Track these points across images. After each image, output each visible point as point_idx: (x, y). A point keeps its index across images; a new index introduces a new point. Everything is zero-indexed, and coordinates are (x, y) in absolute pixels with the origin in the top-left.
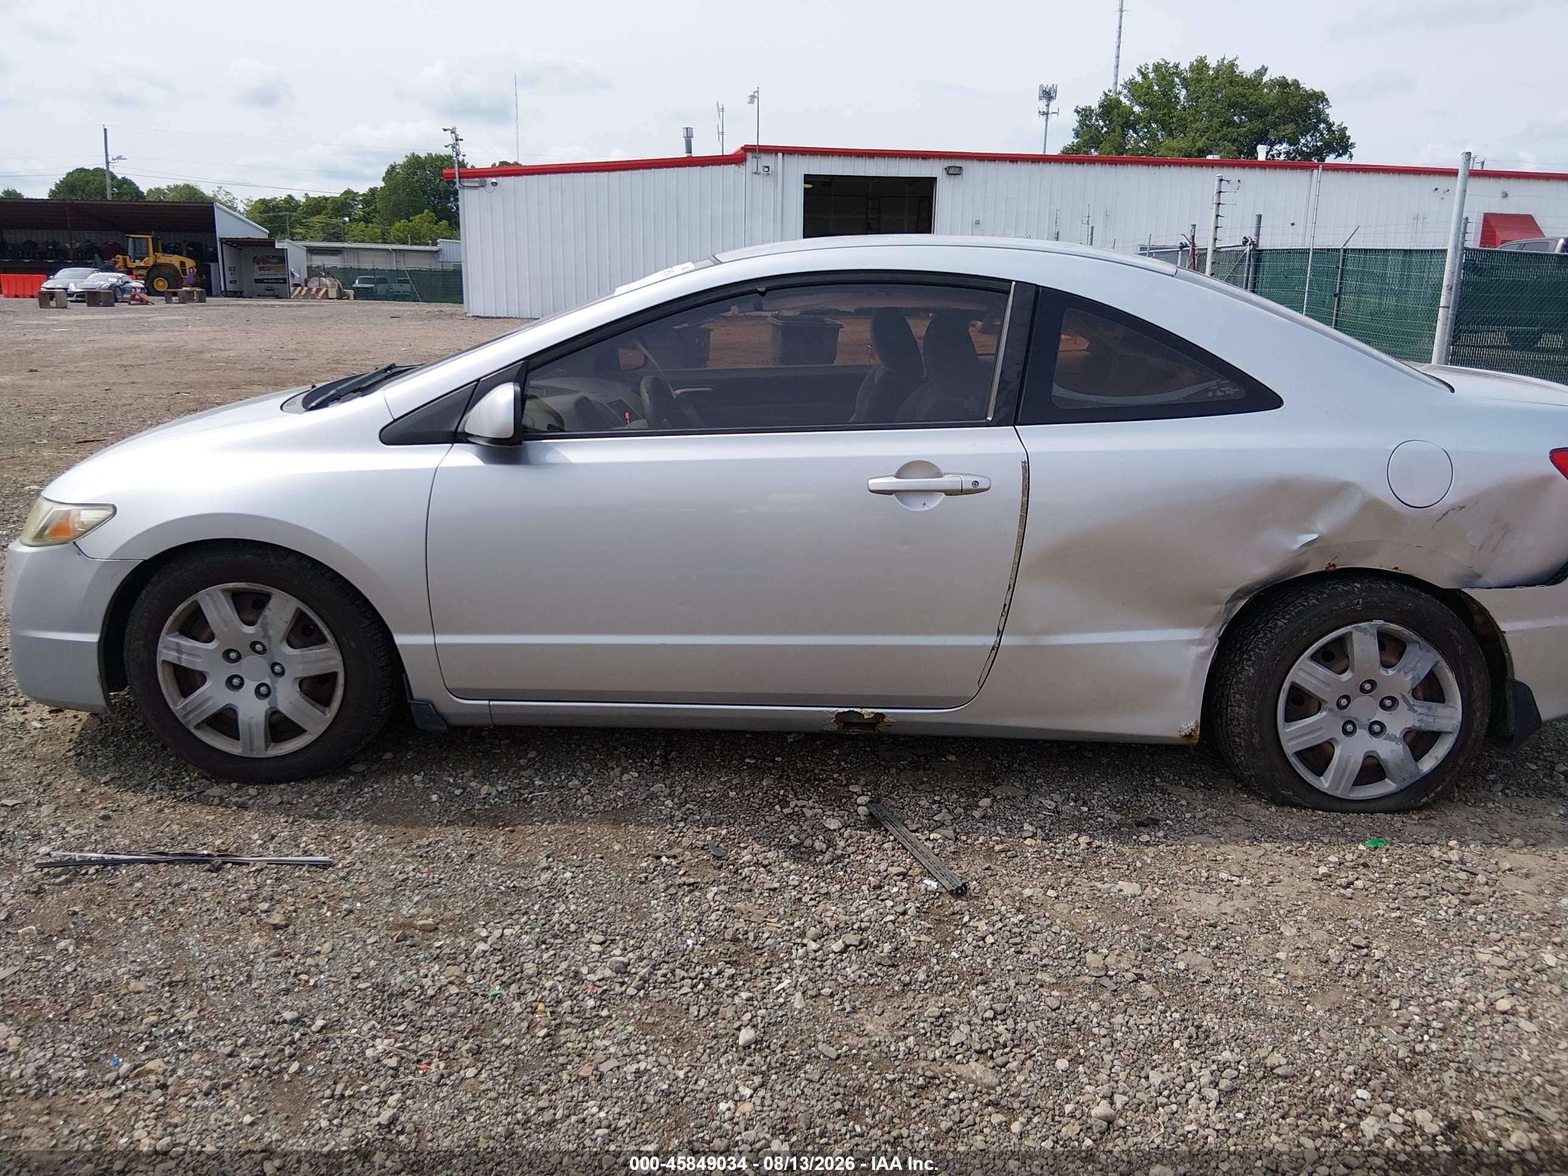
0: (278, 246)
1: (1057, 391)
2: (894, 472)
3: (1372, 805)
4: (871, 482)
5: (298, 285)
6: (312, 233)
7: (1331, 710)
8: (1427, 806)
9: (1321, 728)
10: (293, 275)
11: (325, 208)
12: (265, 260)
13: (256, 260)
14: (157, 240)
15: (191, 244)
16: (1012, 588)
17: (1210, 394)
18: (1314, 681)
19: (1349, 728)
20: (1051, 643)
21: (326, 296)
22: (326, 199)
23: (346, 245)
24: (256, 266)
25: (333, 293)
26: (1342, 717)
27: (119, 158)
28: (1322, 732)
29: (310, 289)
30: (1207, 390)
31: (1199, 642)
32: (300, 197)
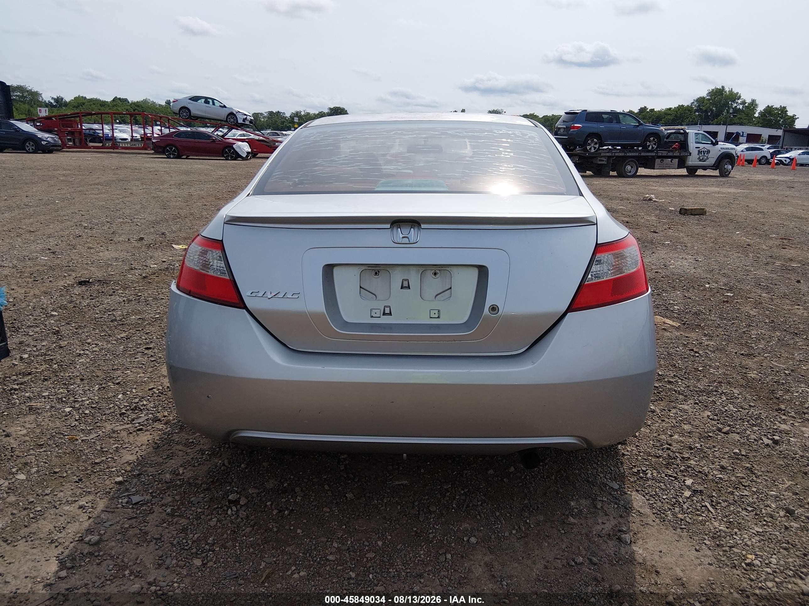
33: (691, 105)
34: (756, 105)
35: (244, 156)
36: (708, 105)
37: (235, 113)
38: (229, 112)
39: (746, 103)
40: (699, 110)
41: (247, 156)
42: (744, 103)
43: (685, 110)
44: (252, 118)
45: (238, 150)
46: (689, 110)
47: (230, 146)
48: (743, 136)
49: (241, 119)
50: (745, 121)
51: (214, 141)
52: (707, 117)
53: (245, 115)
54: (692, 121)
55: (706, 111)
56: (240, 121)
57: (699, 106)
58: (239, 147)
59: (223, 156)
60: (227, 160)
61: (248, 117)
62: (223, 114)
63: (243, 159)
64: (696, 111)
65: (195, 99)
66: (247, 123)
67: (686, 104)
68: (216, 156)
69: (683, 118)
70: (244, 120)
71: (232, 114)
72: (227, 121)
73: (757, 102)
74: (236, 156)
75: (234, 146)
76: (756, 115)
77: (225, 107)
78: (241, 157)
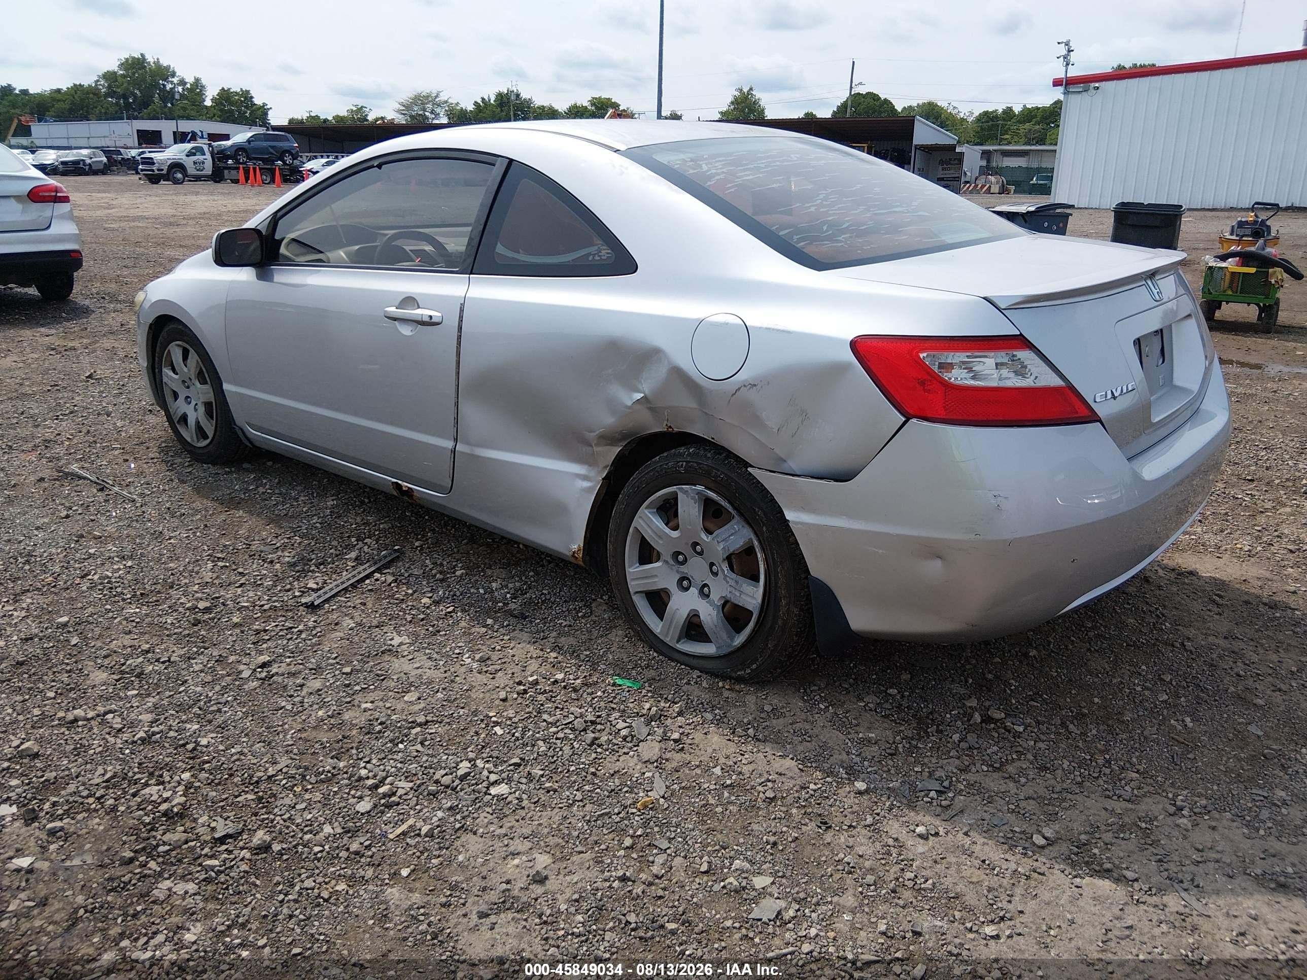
0: (958, 150)
1: (500, 249)
2: (397, 304)
3: (694, 662)
4: (387, 309)
5: (968, 182)
6: (1016, 138)
7: (666, 562)
8: (739, 680)
9: (656, 576)
10: (965, 174)
11: (1036, 116)
12: (948, 162)
13: (942, 162)
14: (872, 147)
15: (894, 150)
16: (457, 404)
17: (591, 258)
18: (650, 531)
19: (684, 583)
20: (482, 455)
21: (988, 191)
22: (1038, 108)
23: (1033, 148)
24: (940, 167)
25: (995, 189)
26: (678, 572)
27: (860, 84)
28: (656, 580)
29: (976, 186)
30: (589, 254)
31: (585, 478)
32: (1017, 109)
33: (96, 85)
34: (203, 87)
36: (125, 85)
39: (186, 83)
40: (111, 93)
42: (182, 82)
43: (88, 93)
46: (94, 94)
48: (202, 137)
50: (193, 113)
52: (128, 106)
54: (106, 113)
55: (125, 97)
57: (109, 87)
64: (107, 95)
67: (86, 83)
69: (88, 107)
73: (204, 82)
76: (208, 103)
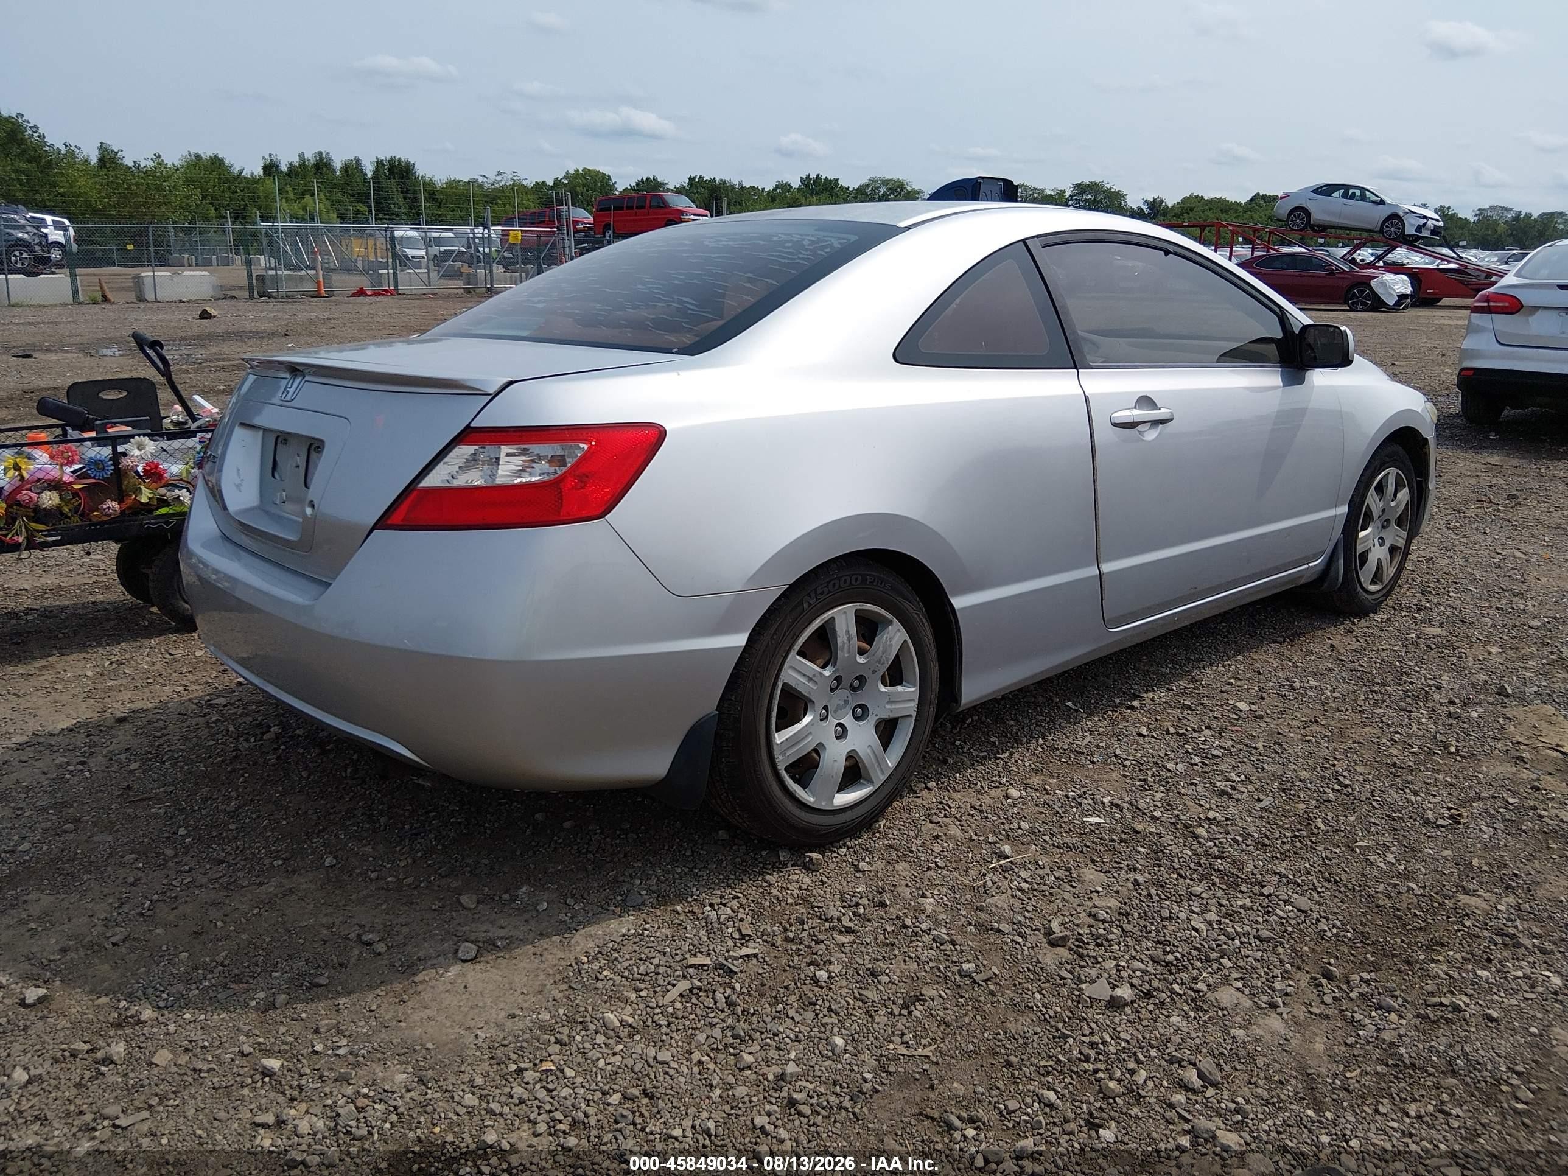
35: (1391, 303)
37: (1401, 214)
38: (1389, 212)
41: (1398, 303)
44: (1441, 224)
45: (1379, 291)
47: (1365, 283)
49: (1413, 225)
51: (1332, 273)
53: (1425, 217)
56: (1410, 231)
58: (1383, 284)
59: (1346, 303)
60: (1351, 310)
61: (1430, 223)
62: (1376, 216)
63: (1391, 309)
65: (1326, 190)
66: (1426, 233)
68: (1329, 303)
70: (1419, 229)
71: (1395, 218)
72: (1381, 231)
74: (1376, 304)
75: (1373, 283)
77: (1382, 202)
78: (1384, 304)
